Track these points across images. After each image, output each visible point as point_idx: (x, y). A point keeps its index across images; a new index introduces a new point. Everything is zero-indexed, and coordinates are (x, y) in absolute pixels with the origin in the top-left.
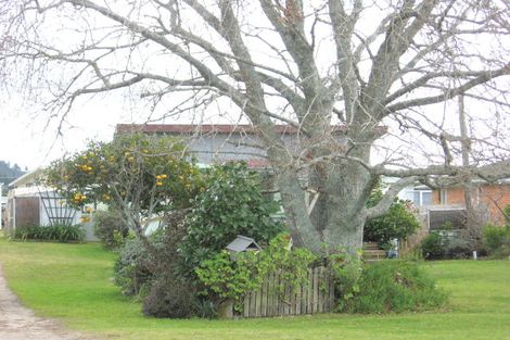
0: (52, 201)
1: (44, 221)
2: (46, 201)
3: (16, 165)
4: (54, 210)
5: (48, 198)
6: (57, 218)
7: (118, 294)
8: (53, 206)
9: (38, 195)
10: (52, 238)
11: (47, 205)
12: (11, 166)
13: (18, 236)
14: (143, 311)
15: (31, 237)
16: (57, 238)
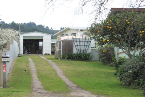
0: (78, 43)
1: (75, 51)
2: (76, 43)
3: (47, 27)
4: (79, 47)
5: (76, 41)
6: (80, 50)
7: (121, 85)
8: (78, 44)
9: (72, 40)
10: (78, 59)
11: (76, 44)
12: (45, 27)
13: (63, 58)
14: (143, 93)
15: (69, 58)
16: (81, 59)
